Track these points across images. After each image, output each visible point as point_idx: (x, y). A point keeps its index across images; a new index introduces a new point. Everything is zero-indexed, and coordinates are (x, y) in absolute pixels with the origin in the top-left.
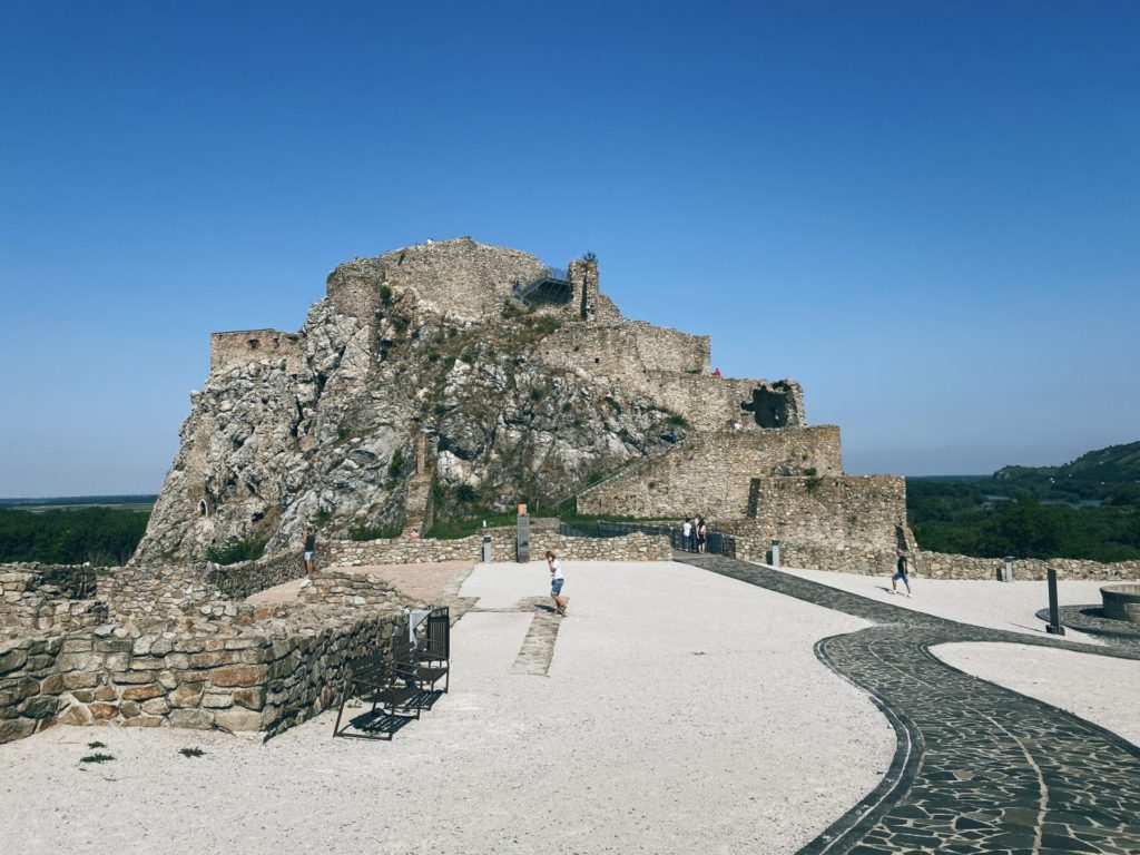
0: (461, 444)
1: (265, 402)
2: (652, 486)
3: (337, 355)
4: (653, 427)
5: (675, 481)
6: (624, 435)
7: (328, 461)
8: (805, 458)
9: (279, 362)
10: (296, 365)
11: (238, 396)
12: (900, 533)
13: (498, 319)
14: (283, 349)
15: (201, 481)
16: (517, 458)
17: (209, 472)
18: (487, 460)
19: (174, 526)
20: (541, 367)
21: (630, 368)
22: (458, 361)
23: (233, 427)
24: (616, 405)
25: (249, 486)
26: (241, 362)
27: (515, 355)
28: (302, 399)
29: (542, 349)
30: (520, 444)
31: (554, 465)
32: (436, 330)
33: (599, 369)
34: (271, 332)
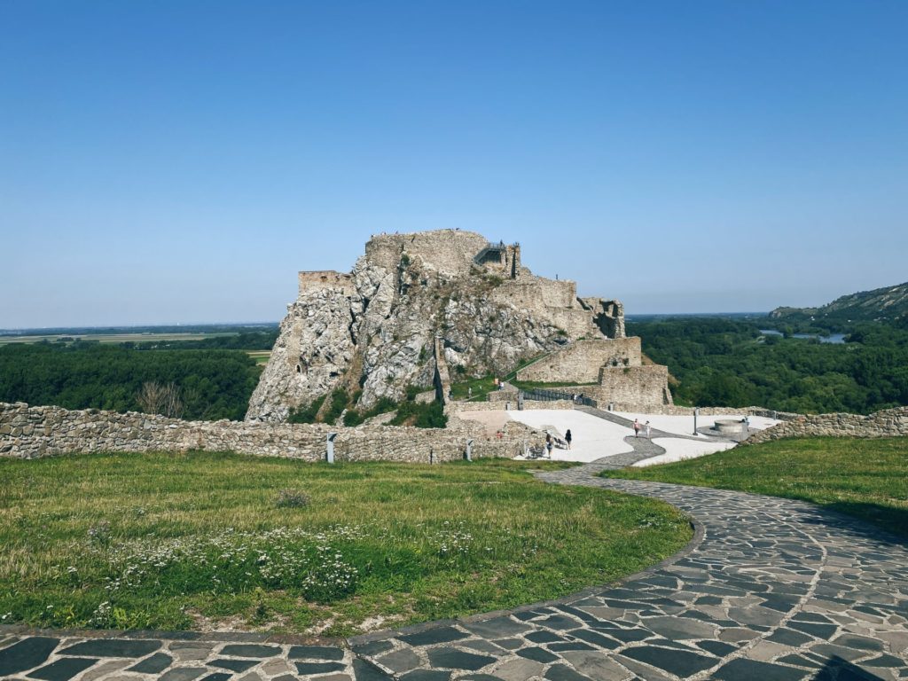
0: (457, 345)
1: (332, 311)
2: (551, 367)
3: (375, 288)
4: (550, 335)
5: (562, 365)
6: (535, 339)
7: (390, 352)
8: (623, 353)
9: (340, 290)
10: (350, 291)
11: (318, 308)
12: (664, 391)
13: (467, 275)
14: (341, 282)
15: (297, 354)
16: (483, 351)
17: (303, 349)
18: (468, 352)
19: (283, 378)
20: (494, 304)
21: (538, 305)
22: (451, 301)
23: (316, 326)
24: (531, 324)
25: (327, 357)
26: (317, 289)
27: (479, 297)
28: (355, 311)
29: (493, 295)
30: (485, 344)
31: (502, 355)
32: (435, 281)
33: (522, 305)
34: (334, 272)
